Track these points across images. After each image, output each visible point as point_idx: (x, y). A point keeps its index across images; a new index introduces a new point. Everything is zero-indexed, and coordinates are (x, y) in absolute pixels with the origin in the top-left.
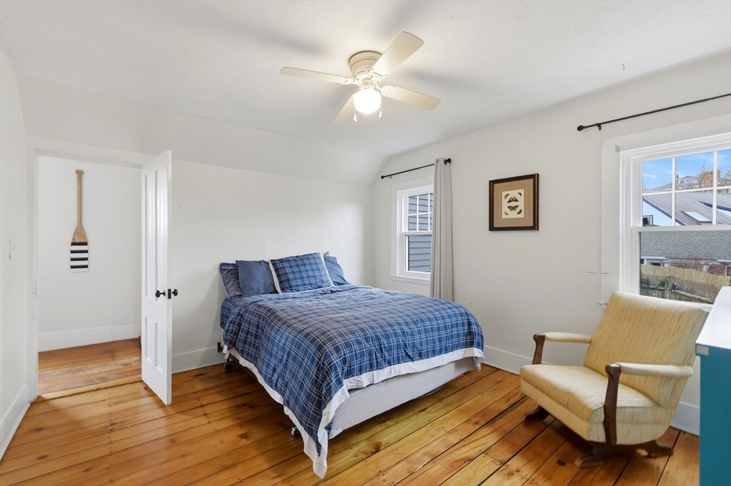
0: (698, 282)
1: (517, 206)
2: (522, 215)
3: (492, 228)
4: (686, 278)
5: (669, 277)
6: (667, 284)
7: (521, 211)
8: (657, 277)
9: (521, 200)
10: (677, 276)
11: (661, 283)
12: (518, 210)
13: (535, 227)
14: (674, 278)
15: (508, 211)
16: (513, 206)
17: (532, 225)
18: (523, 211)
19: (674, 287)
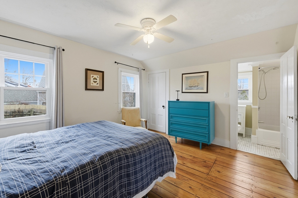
0: (43, 109)
1: (97, 81)
2: (98, 85)
3: (86, 89)
4: (38, 108)
5: (32, 109)
6: (32, 111)
7: (98, 83)
8: (27, 109)
9: (98, 79)
10: (35, 108)
11: (29, 111)
12: (97, 83)
13: (103, 90)
14: (34, 109)
15: (93, 83)
16: (95, 81)
17: (102, 89)
18: (99, 83)
19: (34, 112)
